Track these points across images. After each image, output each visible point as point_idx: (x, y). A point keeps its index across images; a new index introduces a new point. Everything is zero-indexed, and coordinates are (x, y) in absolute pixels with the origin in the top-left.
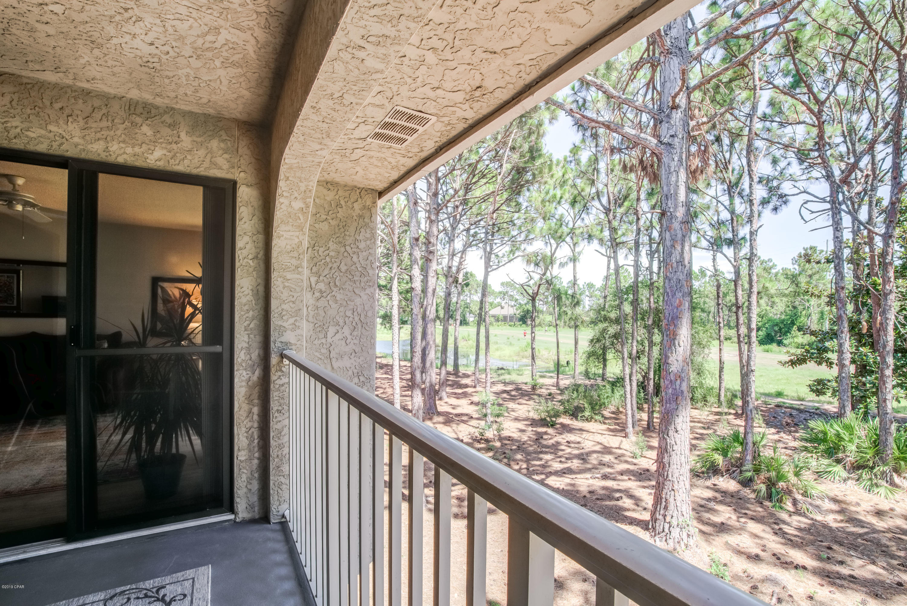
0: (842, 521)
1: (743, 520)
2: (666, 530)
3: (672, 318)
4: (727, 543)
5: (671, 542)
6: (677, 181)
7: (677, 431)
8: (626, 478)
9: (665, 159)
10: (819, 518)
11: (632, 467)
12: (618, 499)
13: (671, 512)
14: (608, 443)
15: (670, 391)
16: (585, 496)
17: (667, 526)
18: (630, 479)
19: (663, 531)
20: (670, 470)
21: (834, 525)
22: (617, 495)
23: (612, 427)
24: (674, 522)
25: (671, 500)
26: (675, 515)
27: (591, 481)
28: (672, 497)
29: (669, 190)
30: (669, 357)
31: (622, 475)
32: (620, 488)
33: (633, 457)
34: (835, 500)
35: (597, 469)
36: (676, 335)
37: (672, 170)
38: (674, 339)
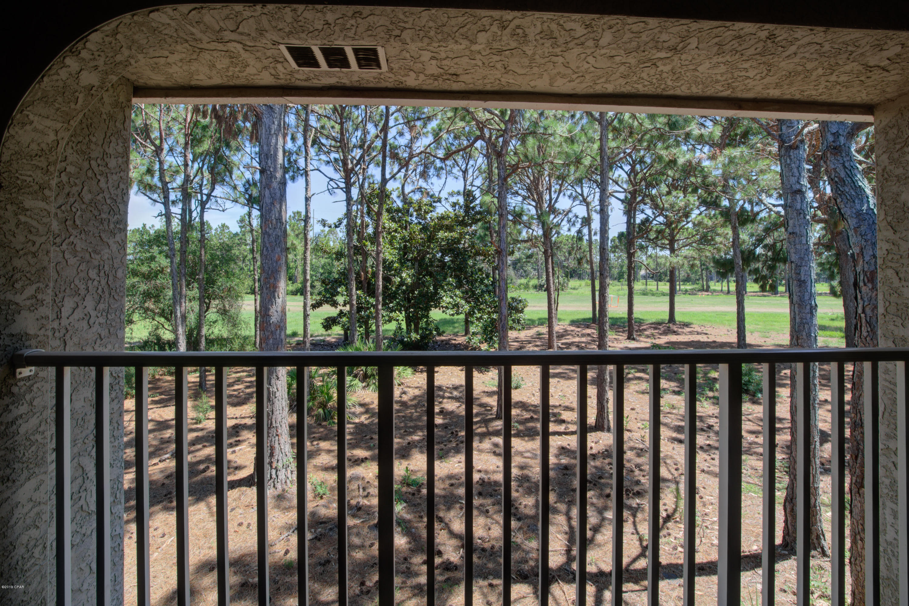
0: (369, 418)
1: (315, 443)
2: (274, 476)
3: (272, 271)
4: (315, 466)
5: (279, 486)
6: (276, 144)
7: (278, 378)
8: (199, 446)
9: (265, 120)
10: (357, 420)
11: (200, 434)
12: (204, 471)
13: (276, 458)
14: (161, 416)
15: (271, 341)
16: (163, 484)
17: (274, 472)
18: (205, 446)
19: (271, 478)
20: (274, 417)
21: (366, 422)
22: (202, 467)
23: (156, 399)
24: (280, 465)
25: (277, 445)
26: (280, 458)
27: (161, 465)
28: (277, 442)
29: (269, 150)
30: (269, 309)
31: (194, 445)
32: (198, 459)
33: (196, 423)
34: (362, 405)
35: (162, 449)
36: (276, 287)
37: (273, 132)
38: (274, 291)
